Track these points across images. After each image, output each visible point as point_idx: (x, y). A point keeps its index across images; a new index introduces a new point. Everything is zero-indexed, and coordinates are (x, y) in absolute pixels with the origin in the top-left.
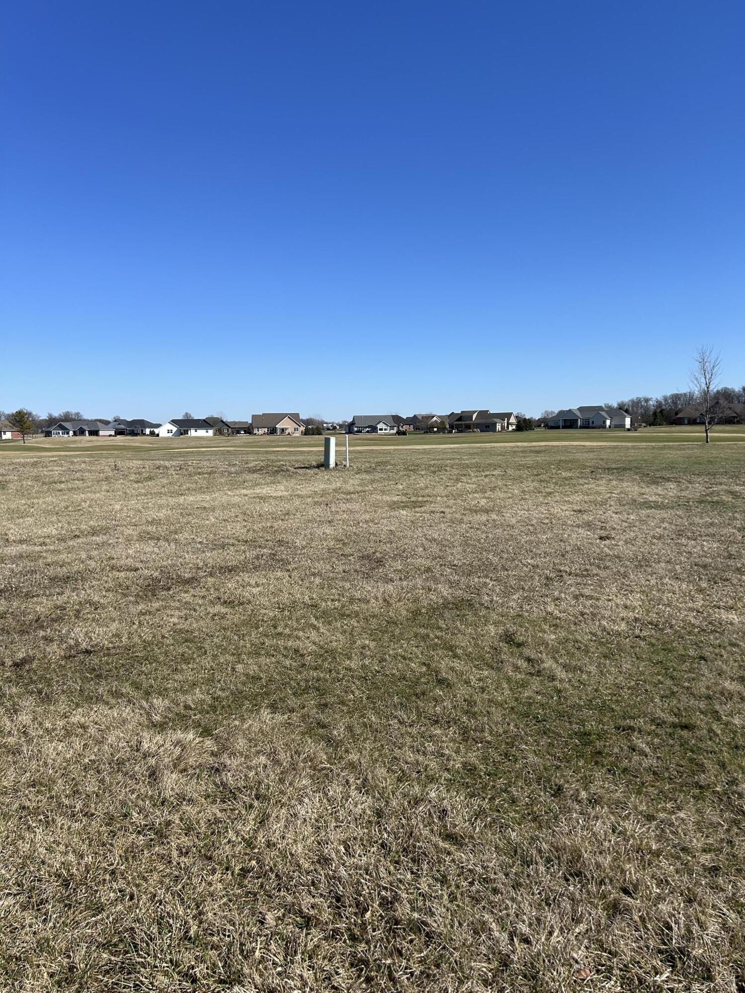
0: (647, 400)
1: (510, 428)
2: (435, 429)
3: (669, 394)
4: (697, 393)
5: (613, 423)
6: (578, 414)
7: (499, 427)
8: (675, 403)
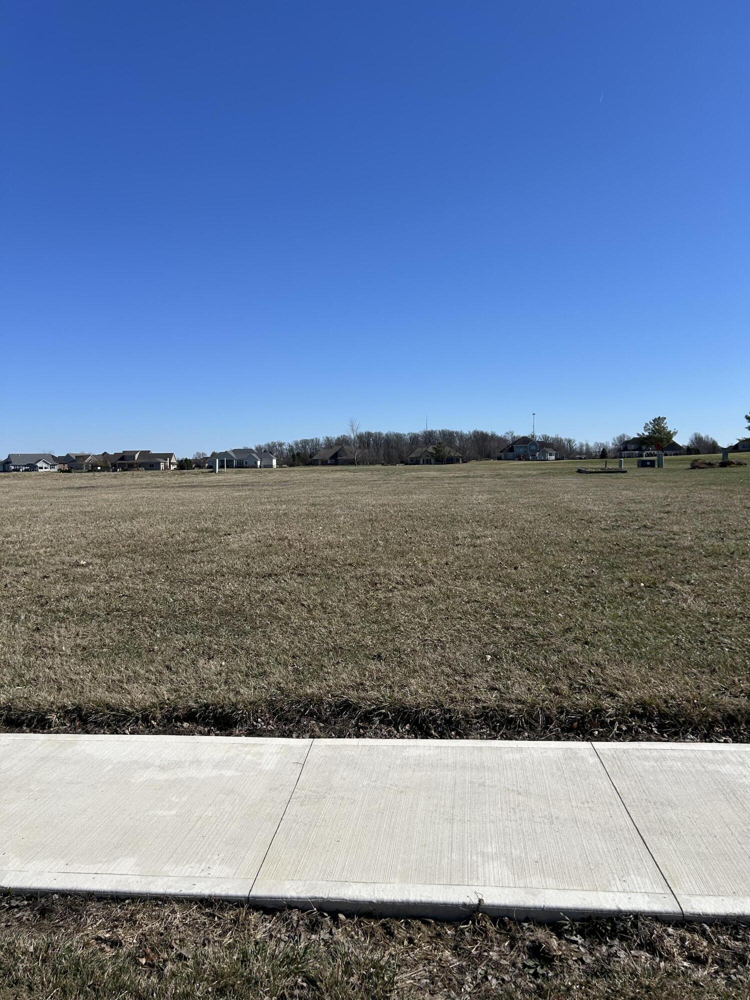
0: (281, 445)
1: (172, 468)
2: (99, 468)
3: (299, 439)
4: (322, 440)
5: (263, 463)
6: (233, 455)
7: (162, 466)
8: (304, 447)
